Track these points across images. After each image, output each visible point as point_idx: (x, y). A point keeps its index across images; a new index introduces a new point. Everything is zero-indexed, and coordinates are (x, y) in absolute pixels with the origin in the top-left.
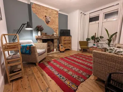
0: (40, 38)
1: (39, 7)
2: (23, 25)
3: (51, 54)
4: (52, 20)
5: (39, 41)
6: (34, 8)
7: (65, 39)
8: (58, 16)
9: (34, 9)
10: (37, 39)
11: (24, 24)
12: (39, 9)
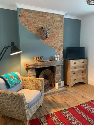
0: (32, 67)
1: (30, 14)
2: (5, 49)
3: (50, 94)
4: (52, 32)
5: (29, 72)
6: (23, 16)
7: (76, 65)
8: (62, 24)
9: (23, 19)
10: (27, 69)
11: (7, 48)
12: (30, 17)
